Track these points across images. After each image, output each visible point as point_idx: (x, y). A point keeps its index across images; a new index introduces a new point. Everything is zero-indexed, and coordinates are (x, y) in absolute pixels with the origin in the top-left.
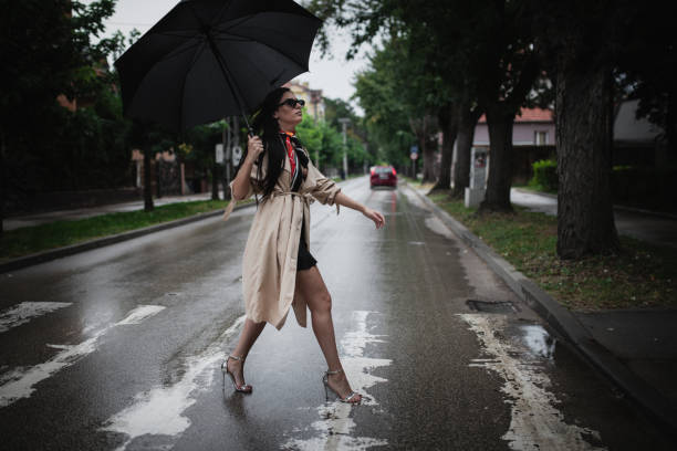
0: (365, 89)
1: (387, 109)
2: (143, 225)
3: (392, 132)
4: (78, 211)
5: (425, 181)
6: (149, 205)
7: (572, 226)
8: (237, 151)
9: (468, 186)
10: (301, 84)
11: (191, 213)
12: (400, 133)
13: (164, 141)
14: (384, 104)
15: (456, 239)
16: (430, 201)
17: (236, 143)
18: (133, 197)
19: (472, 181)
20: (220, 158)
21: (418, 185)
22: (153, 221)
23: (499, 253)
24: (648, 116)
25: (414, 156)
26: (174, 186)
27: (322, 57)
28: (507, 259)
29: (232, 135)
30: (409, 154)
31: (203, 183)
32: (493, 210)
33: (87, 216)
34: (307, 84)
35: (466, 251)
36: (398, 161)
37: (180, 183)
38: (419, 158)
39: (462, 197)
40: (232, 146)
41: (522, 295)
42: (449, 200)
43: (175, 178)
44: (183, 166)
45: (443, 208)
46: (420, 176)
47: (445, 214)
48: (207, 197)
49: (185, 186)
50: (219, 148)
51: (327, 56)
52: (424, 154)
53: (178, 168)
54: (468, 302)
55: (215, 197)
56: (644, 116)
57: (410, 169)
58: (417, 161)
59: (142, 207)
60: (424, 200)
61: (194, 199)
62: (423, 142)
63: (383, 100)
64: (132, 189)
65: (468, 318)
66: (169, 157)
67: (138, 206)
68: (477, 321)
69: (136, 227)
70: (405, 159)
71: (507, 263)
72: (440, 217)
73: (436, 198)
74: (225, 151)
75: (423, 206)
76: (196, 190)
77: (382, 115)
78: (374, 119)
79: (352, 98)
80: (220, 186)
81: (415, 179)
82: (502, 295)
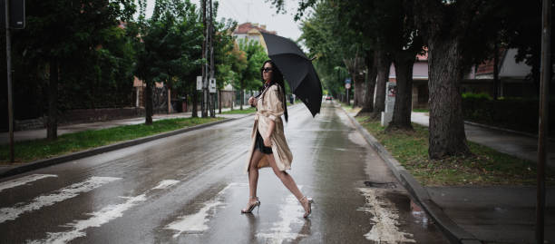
0: (310, 34)
1: (327, 49)
2: (148, 134)
3: (331, 67)
4: (95, 124)
5: (354, 106)
6: (149, 121)
7: (437, 137)
8: (213, 82)
9: (384, 110)
10: (259, 26)
11: (180, 127)
12: (337, 68)
13: (162, 74)
14: (324, 44)
15: (368, 147)
16: (357, 121)
17: (212, 76)
18: (134, 114)
19: (386, 106)
20: (199, 87)
21: (350, 108)
22: (155, 131)
23: (394, 155)
24: (525, 60)
25: (348, 86)
26: (162, 107)
27: (278, 12)
28: (397, 159)
29: (209, 69)
30: (344, 85)
31: (184, 105)
32: (398, 128)
33: (106, 127)
34: (265, 27)
35: (373, 155)
36: (336, 89)
37: (167, 103)
38: (352, 88)
39: (379, 119)
40: (208, 78)
41: (400, 179)
42: (370, 121)
43: (163, 101)
44: (169, 91)
45: (364, 126)
46: (352, 102)
47: (365, 131)
48: (189, 115)
49: (170, 107)
50: (199, 79)
51: (281, 11)
52: (354, 85)
53: (166, 93)
54: (366, 183)
55: (195, 115)
56: (522, 60)
57: (345, 97)
58: (350, 90)
59: (144, 121)
60: (352, 121)
61: (180, 116)
62: (354, 75)
63: (324, 42)
64: (133, 108)
65: (363, 190)
66: (160, 85)
67: (142, 121)
68: (367, 191)
69: (145, 135)
70: (341, 89)
71: (396, 161)
72: (362, 133)
73: (361, 119)
74: (203, 81)
75: (351, 125)
76: (179, 109)
77: (323, 54)
78: (317, 56)
79: (300, 40)
80: (199, 107)
81: (349, 104)
82: (389, 180)
